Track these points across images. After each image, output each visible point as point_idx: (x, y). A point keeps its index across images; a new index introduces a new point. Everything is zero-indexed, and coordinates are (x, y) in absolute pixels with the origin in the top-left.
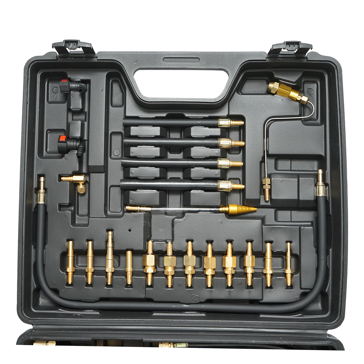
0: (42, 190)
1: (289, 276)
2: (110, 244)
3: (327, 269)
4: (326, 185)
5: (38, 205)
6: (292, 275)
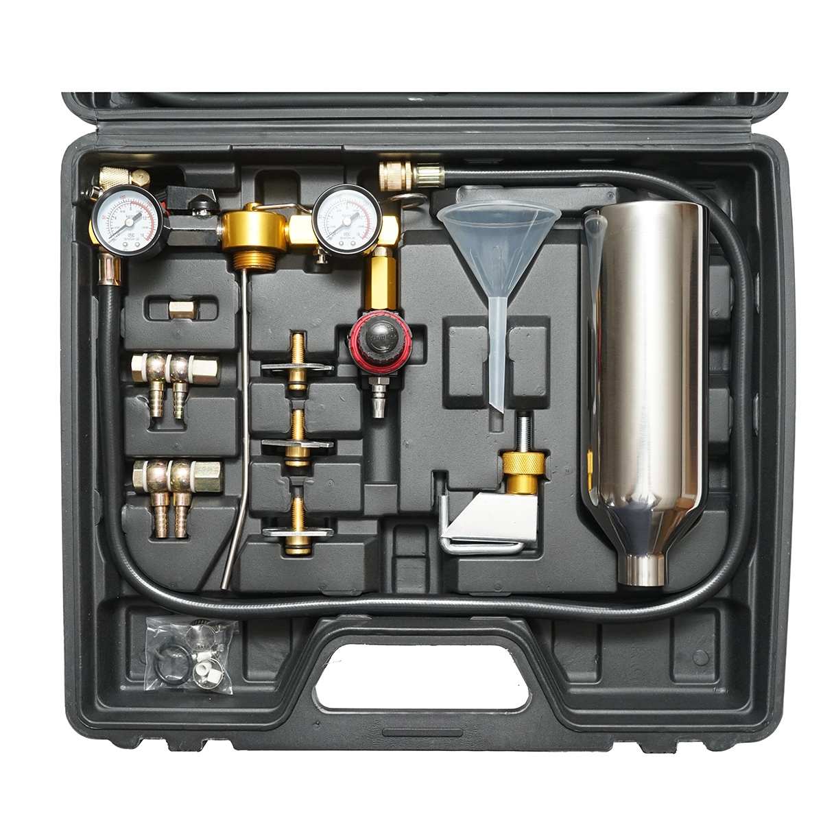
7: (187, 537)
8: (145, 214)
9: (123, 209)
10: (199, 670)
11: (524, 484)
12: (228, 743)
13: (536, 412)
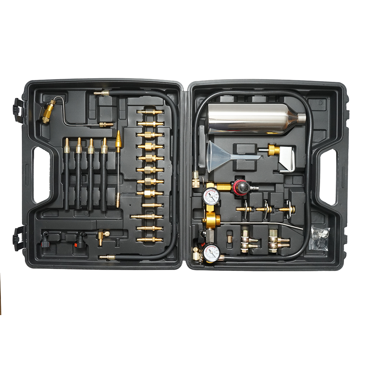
0: (107, 257)
1: (157, 112)
2: (138, 216)
3: (152, 90)
4: (103, 90)
5: (116, 259)
6: (156, 110)
7: (290, 239)
8: (209, 248)
9: (208, 254)
10: (323, 236)
11: (277, 150)
12: (345, 228)
13: (258, 147)
